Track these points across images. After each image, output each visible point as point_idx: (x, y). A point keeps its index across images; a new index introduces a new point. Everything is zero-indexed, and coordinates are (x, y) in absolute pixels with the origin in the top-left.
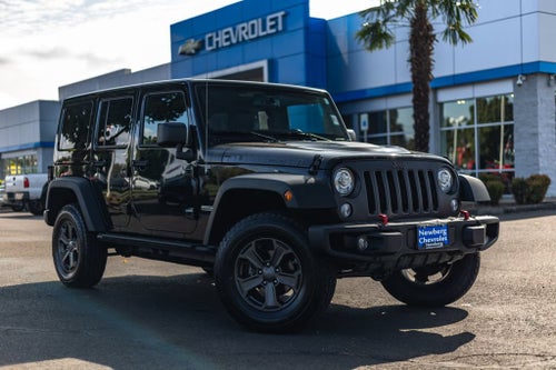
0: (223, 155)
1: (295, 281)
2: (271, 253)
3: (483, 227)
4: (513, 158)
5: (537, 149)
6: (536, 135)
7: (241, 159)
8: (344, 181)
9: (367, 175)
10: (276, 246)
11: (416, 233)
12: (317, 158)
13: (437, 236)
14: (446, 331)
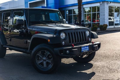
0: (33, 28)
1: (51, 61)
2: (45, 54)
3: (97, 46)
4: (99, 20)
5: (105, 18)
6: (104, 15)
7: (37, 29)
8: (63, 35)
9: (69, 34)
10: (46, 52)
11: (81, 48)
12: (56, 30)
13: (86, 49)
14: (88, 71)
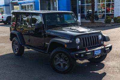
0: (50, 32)
1: (67, 63)
4: (114, 11)
5: (119, 9)
6: (119, 5)
7: (55, 33)
9: (83, 39)
10: (63, 55)
11: (94, 52)
12: (72, 36)
13: (98, 52)
